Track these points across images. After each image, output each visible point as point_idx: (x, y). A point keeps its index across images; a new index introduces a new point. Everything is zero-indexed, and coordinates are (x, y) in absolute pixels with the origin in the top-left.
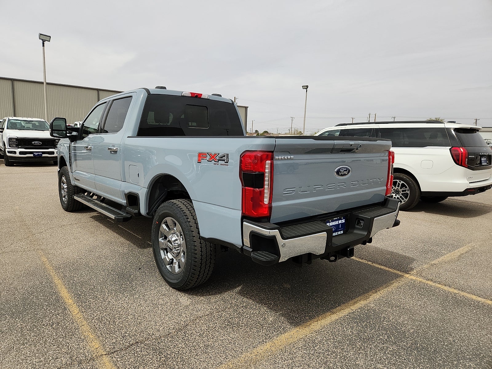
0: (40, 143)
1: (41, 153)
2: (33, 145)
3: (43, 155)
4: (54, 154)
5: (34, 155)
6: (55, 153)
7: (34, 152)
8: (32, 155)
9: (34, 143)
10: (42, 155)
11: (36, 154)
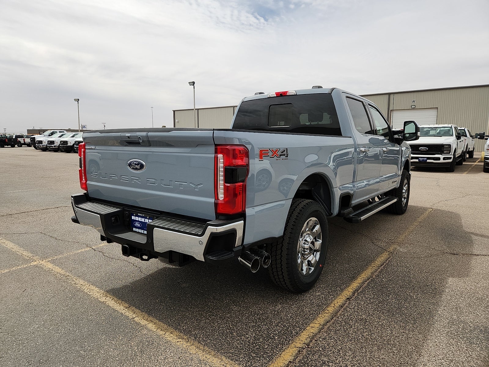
0: (426, 149)
1: (426, 159)
2: (420, 151)
3: (428, 161)
4: (440, 160)
5: (419, 160)
6: (442, 159)
7: (420, 157)
8: (417, 160)
9: (421, 149)
10: (426, 160)
11: (421, 159)
